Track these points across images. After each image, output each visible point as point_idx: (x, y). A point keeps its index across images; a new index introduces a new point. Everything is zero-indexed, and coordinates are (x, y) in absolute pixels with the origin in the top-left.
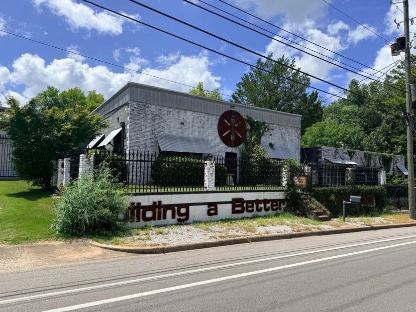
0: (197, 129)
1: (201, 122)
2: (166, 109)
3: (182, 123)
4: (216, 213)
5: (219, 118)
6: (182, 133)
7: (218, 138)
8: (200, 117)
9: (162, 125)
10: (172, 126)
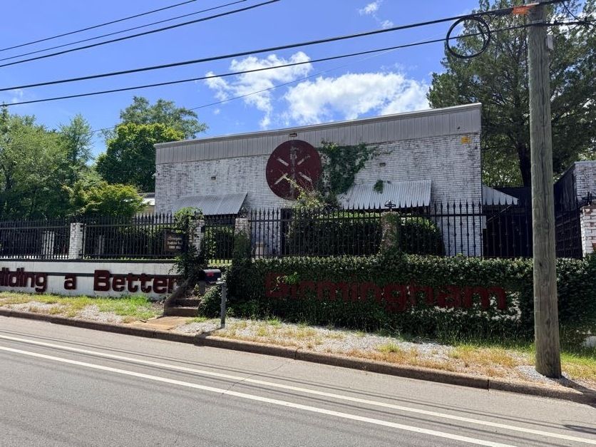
0: (234, 182)
1: (240, 171)
2: (193, 164)
3: (214, 178)
4: (74, 287)
5: (268, 157)
6: (214, 191)
7: (267, 189)
8: (239, 163)
9: (190, 184)
10: (200, 183)
